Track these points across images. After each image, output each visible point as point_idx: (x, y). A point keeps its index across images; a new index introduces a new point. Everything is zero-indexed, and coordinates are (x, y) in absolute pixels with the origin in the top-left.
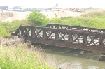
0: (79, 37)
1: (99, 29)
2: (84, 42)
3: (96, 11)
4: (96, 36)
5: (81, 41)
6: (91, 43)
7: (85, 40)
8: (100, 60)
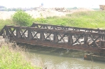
0: (64, 36)
1: (83, 29)
2: (69, 41)
3: (80, 11)
4: (81, 35)
5: (67, 41)
6: (76, 42)
7: (70, 39)
8: (85, 59)
